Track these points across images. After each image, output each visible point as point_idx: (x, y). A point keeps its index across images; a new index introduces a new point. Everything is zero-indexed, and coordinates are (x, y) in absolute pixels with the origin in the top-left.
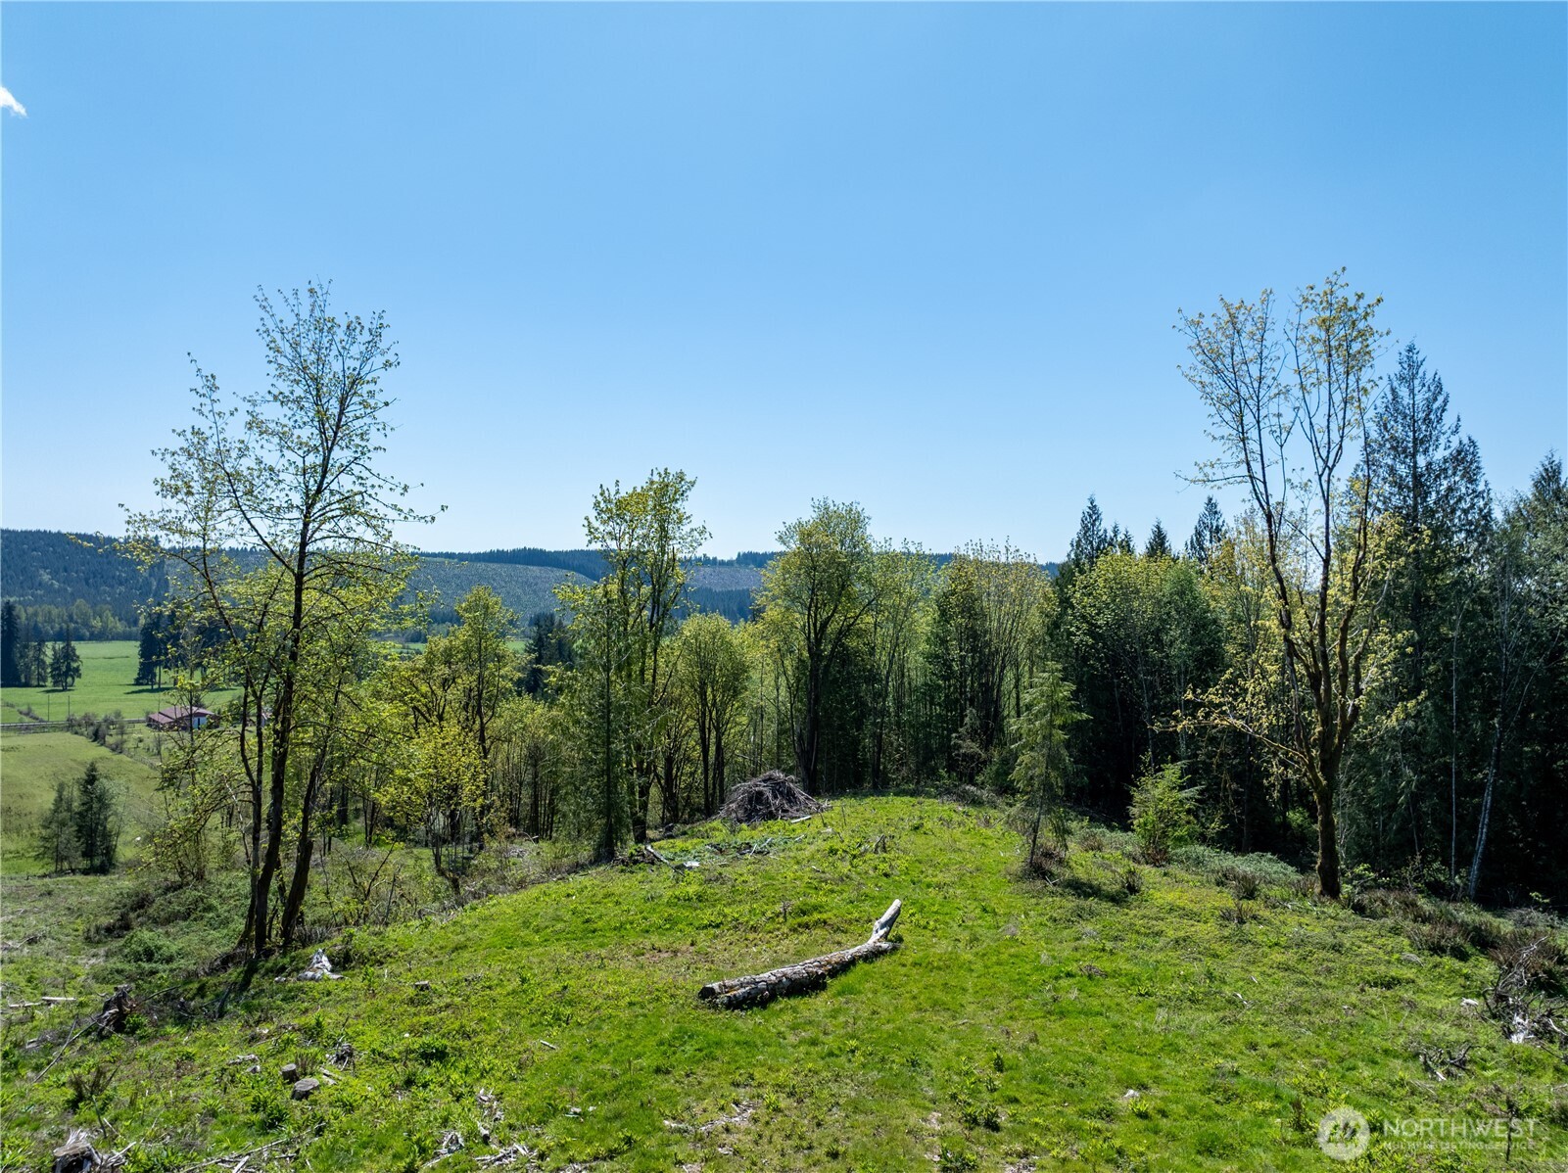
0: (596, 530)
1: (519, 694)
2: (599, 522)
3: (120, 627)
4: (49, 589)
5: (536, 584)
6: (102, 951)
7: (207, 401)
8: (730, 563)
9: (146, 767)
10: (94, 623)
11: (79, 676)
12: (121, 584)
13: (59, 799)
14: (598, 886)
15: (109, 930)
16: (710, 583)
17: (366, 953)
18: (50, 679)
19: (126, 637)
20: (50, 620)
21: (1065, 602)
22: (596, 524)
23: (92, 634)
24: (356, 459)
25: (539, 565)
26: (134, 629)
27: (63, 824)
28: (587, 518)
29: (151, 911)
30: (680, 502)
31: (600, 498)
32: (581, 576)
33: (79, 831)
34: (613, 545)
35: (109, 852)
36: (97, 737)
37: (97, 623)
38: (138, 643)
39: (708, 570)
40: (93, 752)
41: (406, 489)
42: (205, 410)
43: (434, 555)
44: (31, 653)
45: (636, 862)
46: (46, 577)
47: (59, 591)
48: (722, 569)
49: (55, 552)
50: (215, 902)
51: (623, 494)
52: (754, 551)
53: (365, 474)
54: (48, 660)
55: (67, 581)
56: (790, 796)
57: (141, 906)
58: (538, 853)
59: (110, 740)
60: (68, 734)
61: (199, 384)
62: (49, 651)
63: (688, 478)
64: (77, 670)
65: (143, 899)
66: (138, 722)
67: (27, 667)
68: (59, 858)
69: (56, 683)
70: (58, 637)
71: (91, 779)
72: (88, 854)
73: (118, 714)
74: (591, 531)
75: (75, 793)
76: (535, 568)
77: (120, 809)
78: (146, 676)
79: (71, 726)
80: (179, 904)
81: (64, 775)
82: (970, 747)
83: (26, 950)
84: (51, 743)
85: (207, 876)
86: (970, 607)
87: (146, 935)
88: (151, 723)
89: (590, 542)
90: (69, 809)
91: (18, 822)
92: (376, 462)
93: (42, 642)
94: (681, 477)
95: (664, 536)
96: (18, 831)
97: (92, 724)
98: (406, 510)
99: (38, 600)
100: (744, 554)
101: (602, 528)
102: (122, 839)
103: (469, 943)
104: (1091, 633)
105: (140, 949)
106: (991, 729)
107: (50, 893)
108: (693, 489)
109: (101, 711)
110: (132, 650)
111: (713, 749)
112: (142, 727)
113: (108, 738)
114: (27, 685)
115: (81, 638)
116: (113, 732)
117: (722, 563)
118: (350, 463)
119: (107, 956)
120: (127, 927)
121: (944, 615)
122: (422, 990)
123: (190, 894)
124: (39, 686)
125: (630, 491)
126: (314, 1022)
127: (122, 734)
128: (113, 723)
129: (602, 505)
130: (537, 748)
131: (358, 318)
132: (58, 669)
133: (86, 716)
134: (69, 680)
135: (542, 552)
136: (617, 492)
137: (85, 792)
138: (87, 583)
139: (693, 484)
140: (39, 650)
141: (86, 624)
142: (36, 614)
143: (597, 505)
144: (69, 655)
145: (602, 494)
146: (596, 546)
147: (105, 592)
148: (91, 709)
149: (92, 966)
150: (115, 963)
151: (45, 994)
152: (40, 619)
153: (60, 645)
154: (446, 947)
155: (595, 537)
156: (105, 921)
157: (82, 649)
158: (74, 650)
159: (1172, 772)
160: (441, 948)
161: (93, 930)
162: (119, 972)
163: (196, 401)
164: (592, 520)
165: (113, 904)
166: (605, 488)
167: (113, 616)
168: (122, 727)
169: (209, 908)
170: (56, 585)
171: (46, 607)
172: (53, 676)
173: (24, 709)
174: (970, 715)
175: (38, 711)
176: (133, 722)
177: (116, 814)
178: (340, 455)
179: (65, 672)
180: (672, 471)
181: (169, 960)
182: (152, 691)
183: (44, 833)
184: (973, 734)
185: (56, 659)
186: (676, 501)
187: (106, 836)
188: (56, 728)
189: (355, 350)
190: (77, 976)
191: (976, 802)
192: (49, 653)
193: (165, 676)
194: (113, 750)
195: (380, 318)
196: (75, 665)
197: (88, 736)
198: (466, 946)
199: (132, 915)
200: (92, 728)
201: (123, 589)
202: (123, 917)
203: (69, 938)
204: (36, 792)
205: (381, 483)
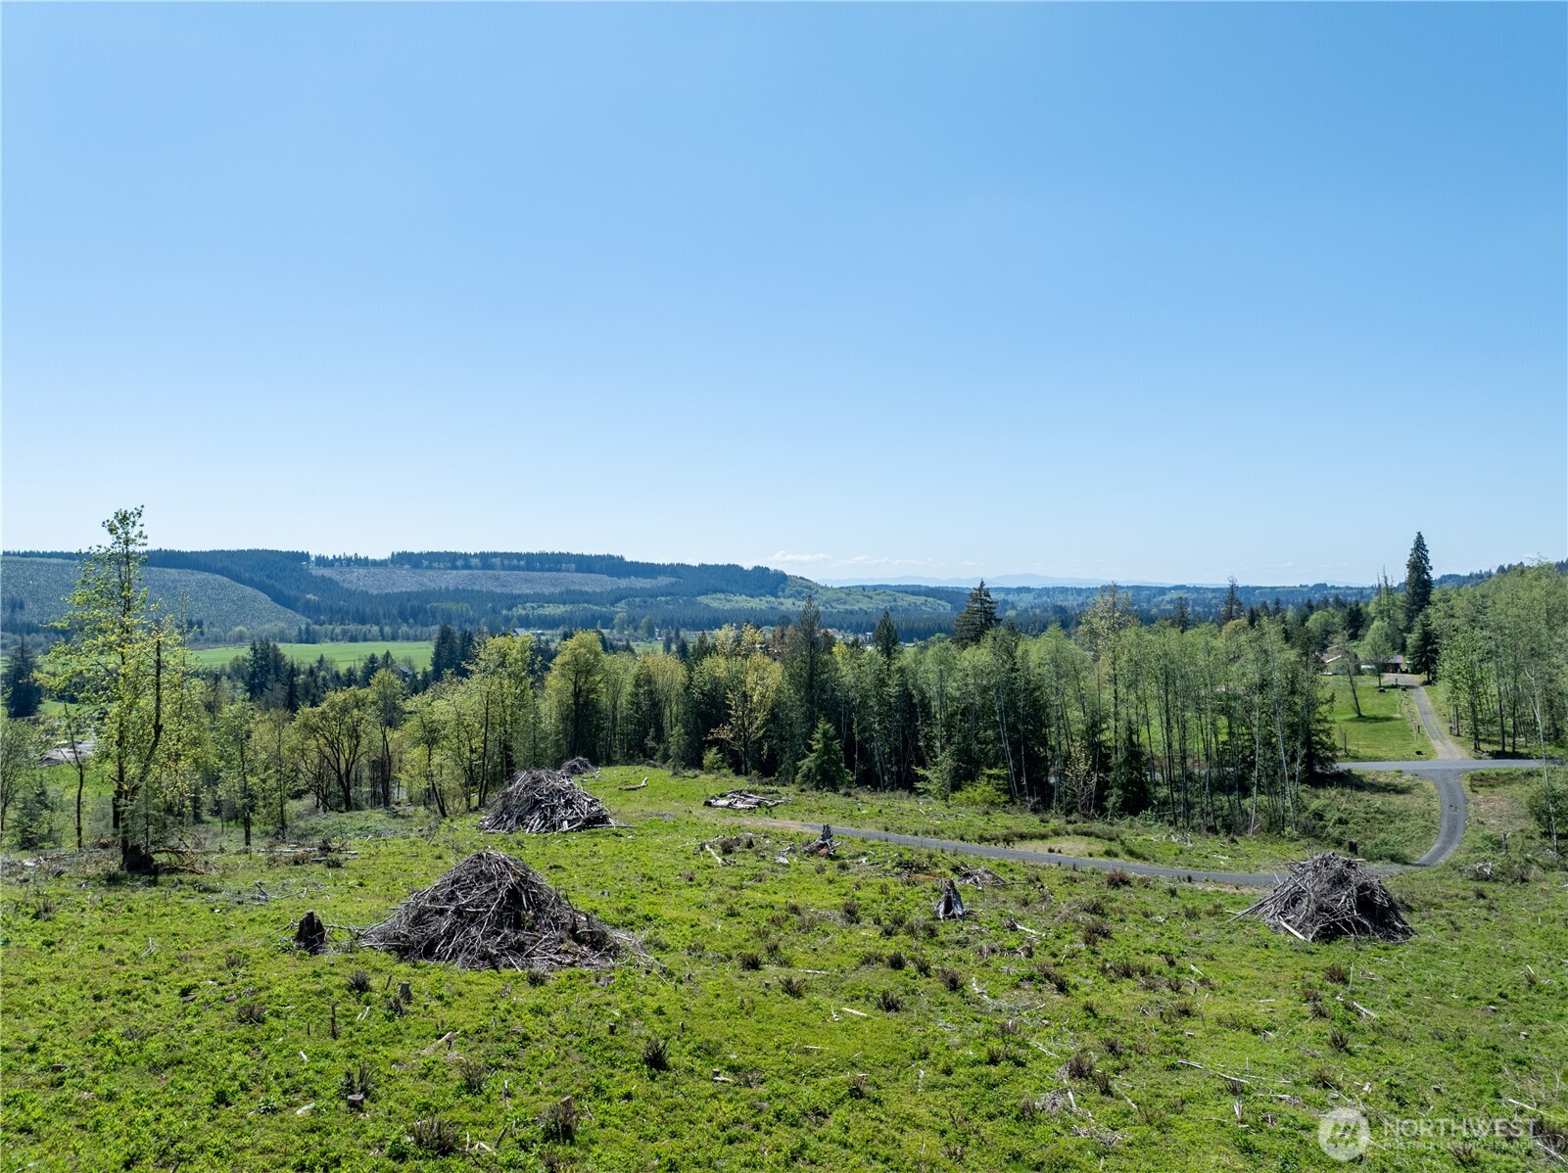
5: (175, 588)
8: (382, 564)
16: (364, 585)
21: (691, 679)
25: (175, 567)
32: (225, 578)
39: (362, 571)
43: (45, 555)
48: (377, 570)
52: (409, 550)
56: (586, 766)
76: (173, 571)
82: (652, 744)
86: (649, 680)
100: (399, 554)
104: (702, 694)
106: (659, 737)
117: (375, 563)
121: (637, 685)
135: (181, 554)
159: (714, 750)
174: (652, 732)
184: (653, 739)
191: (655, 766)
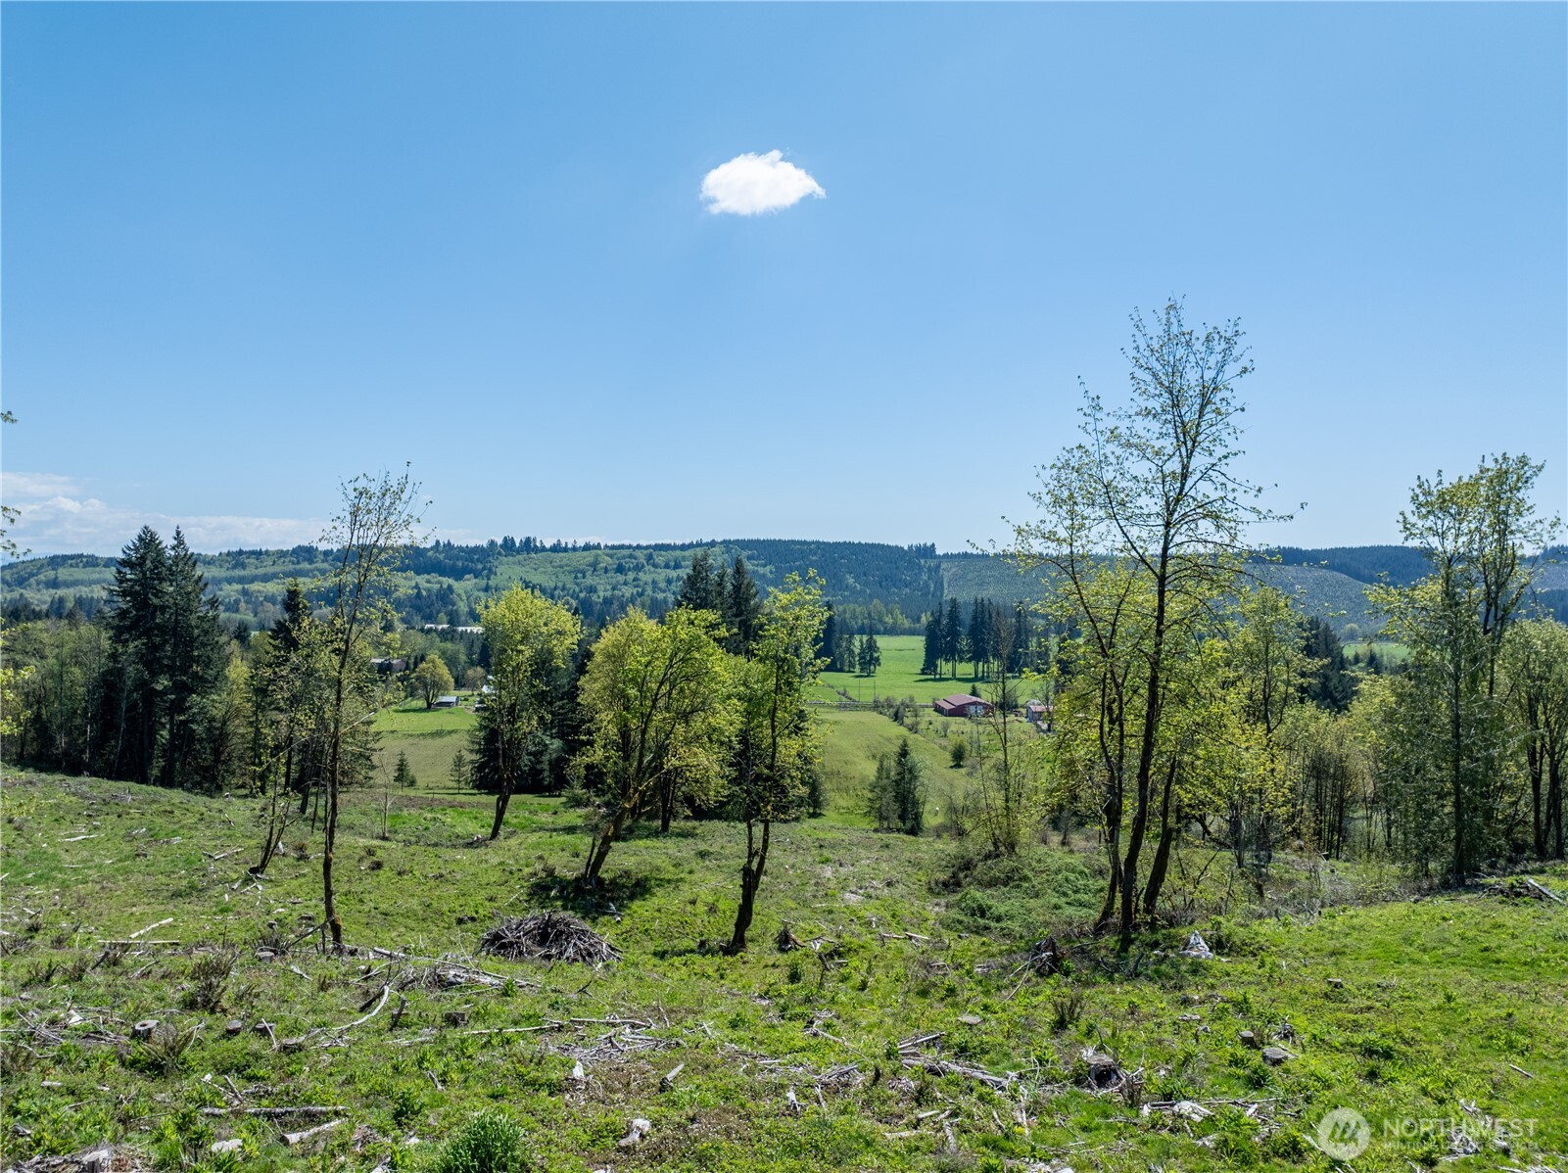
0: (1413, 525)
1: (1302, 701)
2: (1416, 517)
3: (907, 624)
4: (853, 590)
6: (943, 901)
7: (1091, 420)
9: (936, 747)
10: (887, 620)
11: (879, 665)
12: (906, 586)
13: (881, 769)
14: (1479, 914)
15: (945, 884)
17: (1238, 943)
18: (858, 666)
19: (912, 632)
20: (854, 617)
22: (1413, 519)
23: (885, 628)
24: (1213, 465)
26: (917, 625)
27: (884, 789)
28: (1402, 514)
29: (975, 873)
30: (1522, 491)
31: (1418, 491)
32: (1343, 576)
33: (896, 797)
34: (1435, 542)
35: (917, 817)
36: (897, 717)
37: (889, 620)
38: (924, 638)
40: (897, 731)
41: (1259, 490)
42: (1090, 428)
44: (844, 644)
45: (1518, 895)
46: (851, 581)
47: (860, 592)
49: (857, 559)
50: (1030, 874)
51: (1446, 485)
53: (1222, 479)
54: (857, 651)
55: (866, 584)
57: (968, 869)
58: (1332, 871)
59: (907, 721)
60: (875, 713)
61: (1085, 404)
62: (858, 642)
63: (1533, 463)
64: (878, 659)
65: (969, 863)
66: (927, 707)
67: (842, 656)
68: (882, 818)
69: (862, 670)
70: (861, 631)
71: (904, 753)
72: (902, 818)
73: (912, 699)
74: (1407, 526)
75: (891, 763)
77: (926, 782)
78: (929, 667)
79: (876, 706)
80: (999, 871)
81: (876, 748)
83: (886, 891)
84: (863, 720)
85: (1017, 850)
87: (978, 895)
88: (939, 709)
89: (1406, 539)
90: (888, 778)
91: (846, 784)
92: (1233, 468)
93: (852, 635)
94: (1523, 461)
95: (1503, 531)
96: (847, 791)
97: (892, 706)
98: (1264, 512)
99: (845, 600)
101: (1420, 524)
102: (928, 807)
103: (1348, 951)
105: (975, 905)
107: (887, 846)
108: (1541, 474)
109: (899, 696)
110: (918, 643)
111: (1546, 778)
112: (931, 711)
113: (905, 719)
114: (841, 670)
115: (878, 633)
116: (908, 714)
118: (1207, 469)
119: (947, 907)
120: (958, 884)
122: (1336, 986)
123: (1006, 863)
124: (849, 671)
125: (1455, 481)
126: (1241, 998)
127: (916, 716)
128: (908, 707)
129: (1421, 498)
130: (1320, 759)
131: (1215, 328)
132: (864, 658)
133: (888, 699)
134: (872, 667)
136: (1440, 483)
137: (899, 763)
138: (881, 586)
139: (1540, 468)
140: (850, 642)
141: (881, 621)
142: (845, 611)
143: (1415, 498)
144: (871, 647)
145: (1420, 486)
146: (1413, 543)
147: (894, 593)
148: (890, 693)
149: (937, 913)
150: (954, 913)
151: (906, 930)
152: (848, 615)
153: (865, 638)
154: (1321, 950)
155: (1411, 534)
156: (943, 877)
157: (881, 641)
158: (875, 642)
160: (1317, 950)
161: (933, 882)
162: (960, 922)
163: (1083, 420)
164: (1408, 515)
165: (944, 863)
166: (1423, 479)
167: (902, 614)
168: (915, 711)
169: (1025, 879)
170: (858, 587)
171: (851, 606)
172: (860, 664)
173: (841, 690)
175: (852, 693)
176: (923, 707)
177: (923, 785)
178: (1199, 461)
179: (869, 661)
180: (1512, 455)
181: (999, 919)
182: (935, 680)
183: (870, 795)
185: (863, 650)
186: (1519, 490)
187: (915, 803)
188: (865, 707)
189: (1213, 360)
190: (927, 920)
192: (857, 643)
193: (945, 667)
194: (910, 730)
195: (1236, 325)
196: (876, 655)
197: (889, 716)
198: (1344, 953)
199: (962, 875)
200: (891, 710)
201: (908, 590)
202: (954, 875)
203: (916, 887)
204: (856, 760)
205: (1236, 486)
